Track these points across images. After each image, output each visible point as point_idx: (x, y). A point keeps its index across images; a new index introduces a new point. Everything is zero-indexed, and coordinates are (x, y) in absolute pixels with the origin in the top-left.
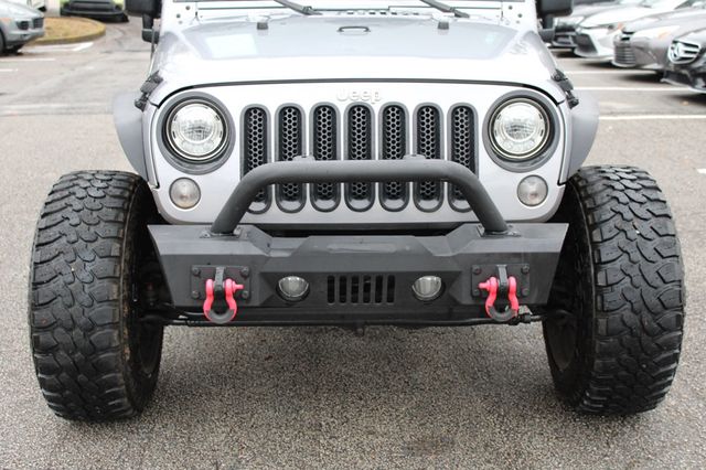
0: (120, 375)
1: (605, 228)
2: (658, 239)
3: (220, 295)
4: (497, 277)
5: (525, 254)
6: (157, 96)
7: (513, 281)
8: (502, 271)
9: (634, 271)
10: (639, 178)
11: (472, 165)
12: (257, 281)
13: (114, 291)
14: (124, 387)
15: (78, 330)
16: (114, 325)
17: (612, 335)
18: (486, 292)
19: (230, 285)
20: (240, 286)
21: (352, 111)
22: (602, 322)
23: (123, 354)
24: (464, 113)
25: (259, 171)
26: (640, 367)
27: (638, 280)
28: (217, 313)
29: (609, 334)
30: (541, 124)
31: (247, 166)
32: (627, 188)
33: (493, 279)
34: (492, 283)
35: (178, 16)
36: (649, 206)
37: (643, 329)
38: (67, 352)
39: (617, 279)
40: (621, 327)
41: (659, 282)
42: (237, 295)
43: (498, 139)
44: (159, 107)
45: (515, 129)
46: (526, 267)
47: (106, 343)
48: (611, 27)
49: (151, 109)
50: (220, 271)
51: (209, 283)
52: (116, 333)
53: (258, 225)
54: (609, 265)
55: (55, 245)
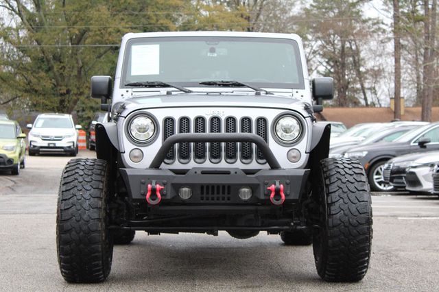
0: (100, 246)
1: (332, 178)
2: (356, 183)
3: (154, 191)
4: (275, 185)
5: (288, 176)
6: (125, 114)
7: (282, 186)
8: (277, 183)
9: (344, 196)
10: (353, 163)
11: (266, 139)
12: (169, 187)
13: (100, 203)
14: (101, 254)
15: (82, 221)
16: (99, 219)
17: (336, 226)
18: (270, 191)
19: (158, 187)
20: (162, 187)
21: (212, 119)
22: (330, 220)
23: (102, 236)
24: (262, 121)
25: (170, 138)
26: (350, 243)
27: (347, 200)
28: (153, 200)
29: (334, 227)
30: (297, 127)
31: (165, 137)
32: (345, 167)
33: (273, 186)
34: (273, 187)
35: (122, 95)
36: (354, 170)
37: (350, 224)
38: (76, 232)
39: (337, 199)
40: (339, 222)
41: (357, 201)
42: (161, 190)
43: (279, 134)
44: (125, 118)
45: (286, 131)
46: (288, 181)
47: (94, 228)
48: (432, 165)
49: (121, 119)
50: (154, 182)
51: (149, 186)
52: (100, 224)
53: (170, 170)
54: (333, 194)
55: (72, 183)
